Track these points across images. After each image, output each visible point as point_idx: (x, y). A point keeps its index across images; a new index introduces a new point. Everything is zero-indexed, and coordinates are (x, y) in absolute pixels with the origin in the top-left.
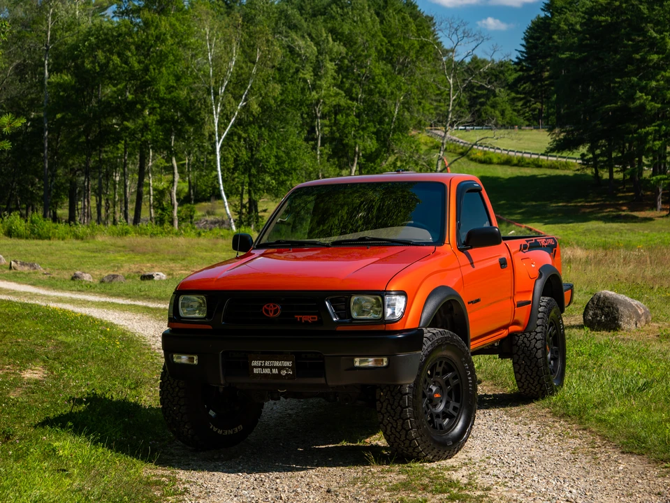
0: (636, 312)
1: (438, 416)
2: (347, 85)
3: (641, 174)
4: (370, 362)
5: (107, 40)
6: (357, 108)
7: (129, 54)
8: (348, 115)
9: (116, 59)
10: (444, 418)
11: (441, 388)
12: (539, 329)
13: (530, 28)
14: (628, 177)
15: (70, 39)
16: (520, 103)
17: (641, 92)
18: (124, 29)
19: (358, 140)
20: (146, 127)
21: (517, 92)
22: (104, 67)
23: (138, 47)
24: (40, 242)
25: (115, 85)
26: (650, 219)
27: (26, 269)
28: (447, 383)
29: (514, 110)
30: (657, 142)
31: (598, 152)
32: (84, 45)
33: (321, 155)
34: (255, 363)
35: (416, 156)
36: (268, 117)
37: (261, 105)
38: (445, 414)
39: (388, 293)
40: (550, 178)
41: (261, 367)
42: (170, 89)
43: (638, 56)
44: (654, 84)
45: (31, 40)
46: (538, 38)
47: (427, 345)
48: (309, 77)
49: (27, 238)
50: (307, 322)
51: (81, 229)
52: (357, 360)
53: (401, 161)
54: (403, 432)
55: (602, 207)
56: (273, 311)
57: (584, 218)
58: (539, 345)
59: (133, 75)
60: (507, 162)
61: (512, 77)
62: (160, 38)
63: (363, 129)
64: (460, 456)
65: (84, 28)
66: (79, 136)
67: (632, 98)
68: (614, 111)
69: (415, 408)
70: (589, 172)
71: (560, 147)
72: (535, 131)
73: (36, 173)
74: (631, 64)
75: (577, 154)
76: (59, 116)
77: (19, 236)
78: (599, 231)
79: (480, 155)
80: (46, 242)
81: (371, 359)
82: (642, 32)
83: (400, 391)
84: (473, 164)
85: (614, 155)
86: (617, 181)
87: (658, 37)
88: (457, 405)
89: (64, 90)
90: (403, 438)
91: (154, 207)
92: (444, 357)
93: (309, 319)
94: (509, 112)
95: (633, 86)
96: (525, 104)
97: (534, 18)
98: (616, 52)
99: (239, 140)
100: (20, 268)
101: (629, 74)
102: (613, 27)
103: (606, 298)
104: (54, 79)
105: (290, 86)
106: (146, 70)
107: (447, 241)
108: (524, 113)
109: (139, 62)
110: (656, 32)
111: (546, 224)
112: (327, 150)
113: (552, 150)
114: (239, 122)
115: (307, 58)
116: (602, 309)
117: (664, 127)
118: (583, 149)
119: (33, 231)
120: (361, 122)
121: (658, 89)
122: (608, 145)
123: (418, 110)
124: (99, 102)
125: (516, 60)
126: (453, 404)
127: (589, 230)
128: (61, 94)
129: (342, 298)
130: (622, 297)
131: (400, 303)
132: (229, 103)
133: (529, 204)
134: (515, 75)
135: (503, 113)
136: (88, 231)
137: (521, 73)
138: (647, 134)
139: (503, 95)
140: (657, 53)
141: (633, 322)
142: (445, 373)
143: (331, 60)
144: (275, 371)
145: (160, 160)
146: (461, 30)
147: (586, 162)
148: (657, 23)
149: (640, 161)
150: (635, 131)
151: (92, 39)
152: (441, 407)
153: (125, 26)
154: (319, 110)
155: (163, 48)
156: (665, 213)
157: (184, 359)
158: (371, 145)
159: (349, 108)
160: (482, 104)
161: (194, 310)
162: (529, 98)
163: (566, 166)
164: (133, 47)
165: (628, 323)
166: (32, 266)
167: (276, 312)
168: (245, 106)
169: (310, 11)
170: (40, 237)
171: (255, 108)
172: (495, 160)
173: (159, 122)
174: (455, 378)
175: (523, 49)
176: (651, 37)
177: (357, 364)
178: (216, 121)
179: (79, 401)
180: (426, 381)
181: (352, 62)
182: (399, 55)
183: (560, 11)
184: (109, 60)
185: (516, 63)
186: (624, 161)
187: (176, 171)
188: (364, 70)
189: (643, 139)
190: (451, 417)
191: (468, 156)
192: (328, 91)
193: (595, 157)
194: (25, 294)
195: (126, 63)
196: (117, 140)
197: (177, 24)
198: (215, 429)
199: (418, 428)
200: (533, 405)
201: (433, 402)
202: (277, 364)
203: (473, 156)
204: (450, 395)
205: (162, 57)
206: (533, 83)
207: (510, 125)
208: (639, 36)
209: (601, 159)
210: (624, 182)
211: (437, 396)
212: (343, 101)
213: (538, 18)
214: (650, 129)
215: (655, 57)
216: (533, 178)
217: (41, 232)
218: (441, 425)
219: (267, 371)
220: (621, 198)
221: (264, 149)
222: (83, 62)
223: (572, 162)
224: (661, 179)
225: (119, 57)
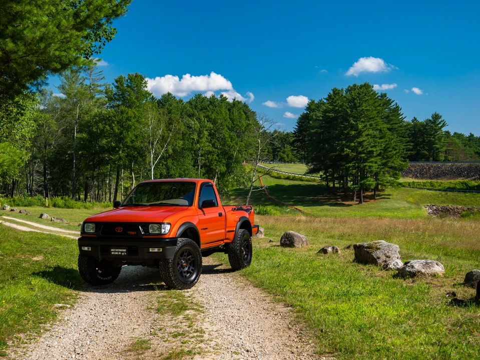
0: (302, 240)
1: (185, 272)
2: (213, 142)
3: (347, 185)
4: (156, 250)
5: (104, 119)
6: (218, 152)
7: (114, 125)
8: (213, 155)
9: (108, 127)
10: (187, 273)
11: (186, 262)
12: (238, 242)
13: (300, 118)
14: (342, 186)
15: (87, 118)
16: (295, 152)
17: (346, 148)
18: (111, 114)
19: (217, 167)
20: (120, 158)
21: (294, 147)
22: (102, 131)
23: (118, 122)
24: (68, 210)
25: (106, 139)
26: (351, 205)
27: (58, 221)
28: (189, 259)
29: (292, 155)
30: (354, 171)
31: (328, 174)
32: (93, 121)
33: (200, 173)
34: (112, 250)
35: (244, 175)
36: (176, 155)
37: (173, 150)
38: (188, 272)
39: (164, 223)
40: (307, 186)
41: (115, 252)
42: (132, 141)
43: (346, 132)
44: (353, 144)
45: (69, 118)
46: (303, 123)
47: (179, 244)
48: (195, 137)
49: (63, 208)
50: (132, 234)
51: (88, 204)
52: (150, 249)
53: (237, 176)
54: (169, 278)
55: (330, 199)
56: (119, 230)
57: (321, 204)
58: (238, 248)
59: (115, 135)
60: (288, 178)
61: (292, 140)
62: (128, 119)
63: (220, 162)
64: (194, 288)
65: (93, 113)
66: (89, 162)
67: (343, 150)
68: (335, 156)
69: (173, 268)
70: (324, 183)
71: (311, 172)
72: (301, 164)
73: (70, 179)
74: (344, 135)
75: (319, 175)
76: (80, 152)
77: (59, 207)
78: (327, 210)
79: (275, 175)
80: (71, 209)
81: (156, 249)
82: (348, 121)
83: (168, 261)
84: (272, 179)
85: (335, 176)
86: (337, 188)
87: (355, 123)
88: (193, 268)
89: (83, 141)
90: (169, 280)
91: (123, 195)
92: (187, 249)
93: (133, 233)
94: (290, 156)
95: (343, 145)
96: (297, 152)
97: (302, 113)
98: (336, 130)
99: (163, 166)
100: (56, 221)
101: (341, 140)
102: (335, 119)
103: (290, 234)
104: (79, 136)
105: (187, 142)
106: (121, 133)
107: (193, 205)
108: (297, 156)
109: (118, 129)
110: (354, 121)
111: (304, 206)
112: (203, 171)
113: (308, 173)
114: (163, 157)
115: (195, 129)
116: (288, 238)
117: (357, 164)
118: (321, 173)
119: (65, 205)
120: (219, 158)
121: (355, 146)
122: (333, 171)
123: (245, 154)
124: (99, 147)
125: (294, 132)
126: (191, 268)
127: (323, 210)
128: (82, 142)
129: (146, 225)
130: (296, 233)
131: (168, 227)
132: (159, 148)
133: (297, 197)
134: (293, 139)
135: (288, 156)
136: (91, 205)
137: (295, 138)
138: (349, 167)
139: (288, 148)
140: (355, 131)
141: (300, 244)
142: (188, 256)
143: (206, 130)
144: (120, 253)
145: (127, 174)
146: (264, 118)
147: (322, 179)
148: (354, 117)
149: (347, 179)
150: (344, 166)
151: (97, 118)
152: (186, 269)
153: (112, 112)
154: (200, 153)
155: (130, 123)
156: (357, 202)
157: (86, 249)
158: (223, 169)
159: (214, 152)
160: (279, 152)
161: (91, 229)
162: (299, 149)
163: (314, 180)
164: (116, 122)
165: (298, 244)
166: (61, 220)
167: (120, 230)
168: (166, 150)
169: (200, 108)
170: (69, 207)
171: (171, 151)
172: (282, 177)
173: (127, 156)
174: (192, 258)
175: (297, 127)
176: (352, 124)
177: (151, 251)
178: (152, 156)
179: (50, 267)
180: (179, 258)
181: (215, 131)
182: (237, 129)
183: (313, 110)
184: (104, 127)
185: (294, 134)
186: (340, 178)
187: (134, 179)
188: (221, 135)
189: (347, 169)
190: (190, 273)
191: (270, 175)
192: (205, 145)
193: (327, 176)
194: (55, 231)
195: (112, 129)
196: (108, 164)
197: (136, 112)
198: (100, 277)
199: (175, 276)
200: (236, 272)
201: (183, 267)
202: (120, 250)
203: (272, 175)
204: (190, 264)
205: (129, 127)
206: (301, 143)
207: (291, 161)
208: (346, 123)
209: (329, 177)
210: (339, 188)
211: (184, 264)
212: (211, 149)
213: (304, 113)
214: (351, 165)
215: (353, 133)
216: (300, 185)
217: (69, 205)
218: (185, 276)
219: (117, 253)
220: (339, 195)
221: (174, 170)
222: (93, 128)
223: (316, 179)
224: (355, 187)
225: (109, 126)
